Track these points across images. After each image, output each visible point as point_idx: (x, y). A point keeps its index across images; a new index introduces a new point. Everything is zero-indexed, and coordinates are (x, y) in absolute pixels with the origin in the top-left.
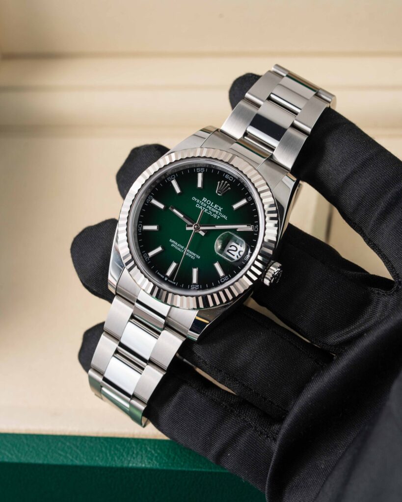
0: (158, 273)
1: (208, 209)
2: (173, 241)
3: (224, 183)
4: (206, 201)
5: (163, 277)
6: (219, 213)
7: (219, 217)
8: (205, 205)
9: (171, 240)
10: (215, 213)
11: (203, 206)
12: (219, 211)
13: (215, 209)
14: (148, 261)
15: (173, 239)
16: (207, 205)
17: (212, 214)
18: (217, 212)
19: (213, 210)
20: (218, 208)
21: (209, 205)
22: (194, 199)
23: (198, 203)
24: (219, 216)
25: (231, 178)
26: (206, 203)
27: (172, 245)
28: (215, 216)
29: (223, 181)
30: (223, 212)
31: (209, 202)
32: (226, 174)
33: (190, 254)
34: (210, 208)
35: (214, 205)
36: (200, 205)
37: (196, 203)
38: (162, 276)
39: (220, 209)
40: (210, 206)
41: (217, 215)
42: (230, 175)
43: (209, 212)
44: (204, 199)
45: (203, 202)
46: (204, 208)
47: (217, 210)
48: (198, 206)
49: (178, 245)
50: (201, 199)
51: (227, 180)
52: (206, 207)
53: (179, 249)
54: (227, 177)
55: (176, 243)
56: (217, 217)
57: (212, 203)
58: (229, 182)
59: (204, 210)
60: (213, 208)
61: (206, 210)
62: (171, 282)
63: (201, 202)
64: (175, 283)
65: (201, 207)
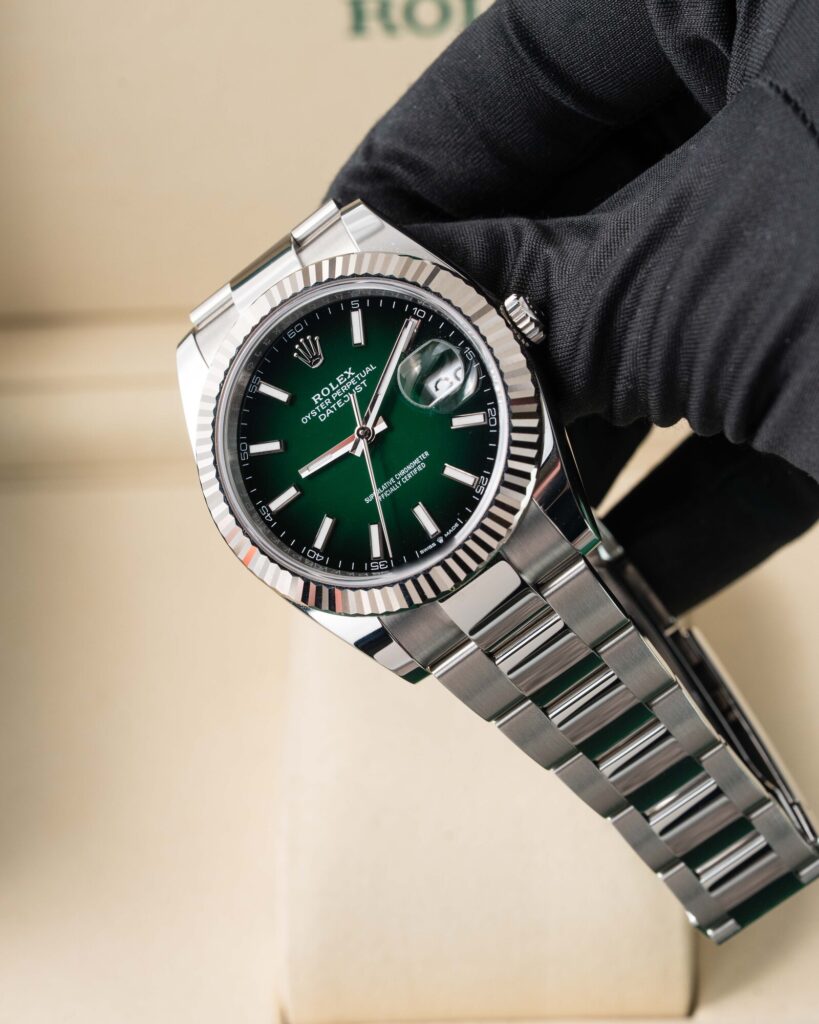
0: (422, 552)
1: (338, 398)
3: (301, 346)
4: (322, 396)
5: (434, 545)
6: (356, 379)
7: (363, 382)
8: (328, 402)
10: (353, 387)
11: (329, 407)
12: (352, 377)
13: (344, 384)
14: (389, 564)
16: (330, 397)
17: (352, 393)
18: (353, 382)
19: (344, 389)
20: (346, 376)
21: (332, 392)
22: (305, 420)
23: (319, 414)
24: (362, 379)
25: (299, 328)
26: (325, 398)
28: (359, 389)
29: (297, 347)
30: (357, 370)
31: (326, 392)
32: (284, 333)
34: (338, 393)
35: (335, 384)
36: (324, 411)
37: (315, 419)
38: (430, 547)
39: (350, 373)
40: (335, 391)
41: (359, 383)
42: (292, 326)
43: (346, 398)
44: (316, 398)
45: (320, 402)
46: (333, 406)
47: (349, 380)
48: (323, 417)
50: (313, 406)
51: (298, 336)
52: (333, 402)
54: (291, 335)
56: (362, 385)
57: (331, 384)
58: (303, 335)
59: (336, 406)
60: (340, 386)
61: (339, 403)
62: (450, 531)
63: (317, 408)
64: (456, 525)
65: (329, 412)
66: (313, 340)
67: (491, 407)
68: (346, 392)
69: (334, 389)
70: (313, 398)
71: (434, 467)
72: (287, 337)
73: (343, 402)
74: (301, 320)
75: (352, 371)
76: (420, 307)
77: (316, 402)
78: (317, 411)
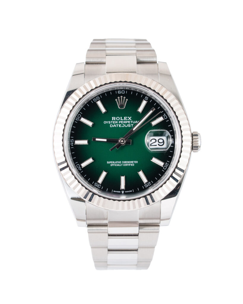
0: (114, 191)
1: (120, 123)
2: (110, 162)
3: (120, 99)
4: (116, 119)
5: (120, 192)
6: (131, 122)
7: (132, 125)
8: (117, 122)
9: (108, 162)
10: (128, 123)
11: (116, 124)
12: (130, 120)
13: (126, 121)
14: (101, 187)
15: (109, 161)
17: (126, 126)
18: (129, 122)
19: (125, 122)
20: (128, 118)
21: (120, 120)
22: (105, 122)
23: (111, 124)
24: (132, 123)
25: (123, 92)
26: (116, 120)
27: (112, 165)
28: (129, 126)
29: (119, 97)
30: (133, 119)
31: (118, 119)
32: (117, 90)
33: (129, 163)
34: (122, 122)
35: (123, 118)
36: (113, 124)
37: (108, 125)
38: (118, 192)
39: (130, 119)
40: (121, 121)
41: (131, 124)
42: (121, 90)
43: (123, 126)
45: (114, 120)
46: (117, 125)
47: (128, 120)
48: (111, 126)
49: (116, 162)
50: (111, 120)
51: (121, 94)
52: (118, 123)
53: (118, 165)
54: (119, 92)
55: (113, 162)
56: (131, 125)
57: (121, 117)
58: (123, 95)
59: (118, 126)
60: (124, 120)
61: (120, 125)
62: (128, 191)
63: (112, 122)
64: (131, 191)
65: (115, 126)
66: (125, 99)
67: (168, 163)
68: (125, 124)
69: (121, 120)
70: (113, 118)
71: (137, 168)
72: (117, 92)
73: (121, 126)
74: (125, 90)
75: (131, 118)
76: (166, 115)
77: (113, 120)
78: (111, 122)
